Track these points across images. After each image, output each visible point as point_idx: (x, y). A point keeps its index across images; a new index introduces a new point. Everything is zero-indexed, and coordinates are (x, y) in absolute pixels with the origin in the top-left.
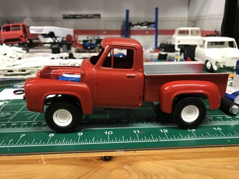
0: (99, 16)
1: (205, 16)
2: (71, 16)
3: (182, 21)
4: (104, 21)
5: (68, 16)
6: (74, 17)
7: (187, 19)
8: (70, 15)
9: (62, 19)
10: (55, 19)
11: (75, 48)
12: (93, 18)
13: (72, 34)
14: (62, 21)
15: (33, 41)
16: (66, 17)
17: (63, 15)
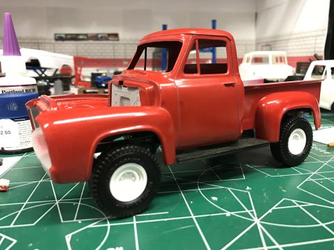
0: (116, 35)
1: (291, 34)
2: (69, 37)
3: (246, 45)
4: (125, 44)
5: (64, 36)
6: (74, 38)
7: (254, 42)
8: (66, 35)
9: (53, 41)
10: (40, 41)
11: (76, 87)
12: (107, 39)
13: (71, 64)
14: (54, 44)
16: (60, 38)
17: (55, 34)
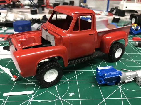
15: (16, 3)
